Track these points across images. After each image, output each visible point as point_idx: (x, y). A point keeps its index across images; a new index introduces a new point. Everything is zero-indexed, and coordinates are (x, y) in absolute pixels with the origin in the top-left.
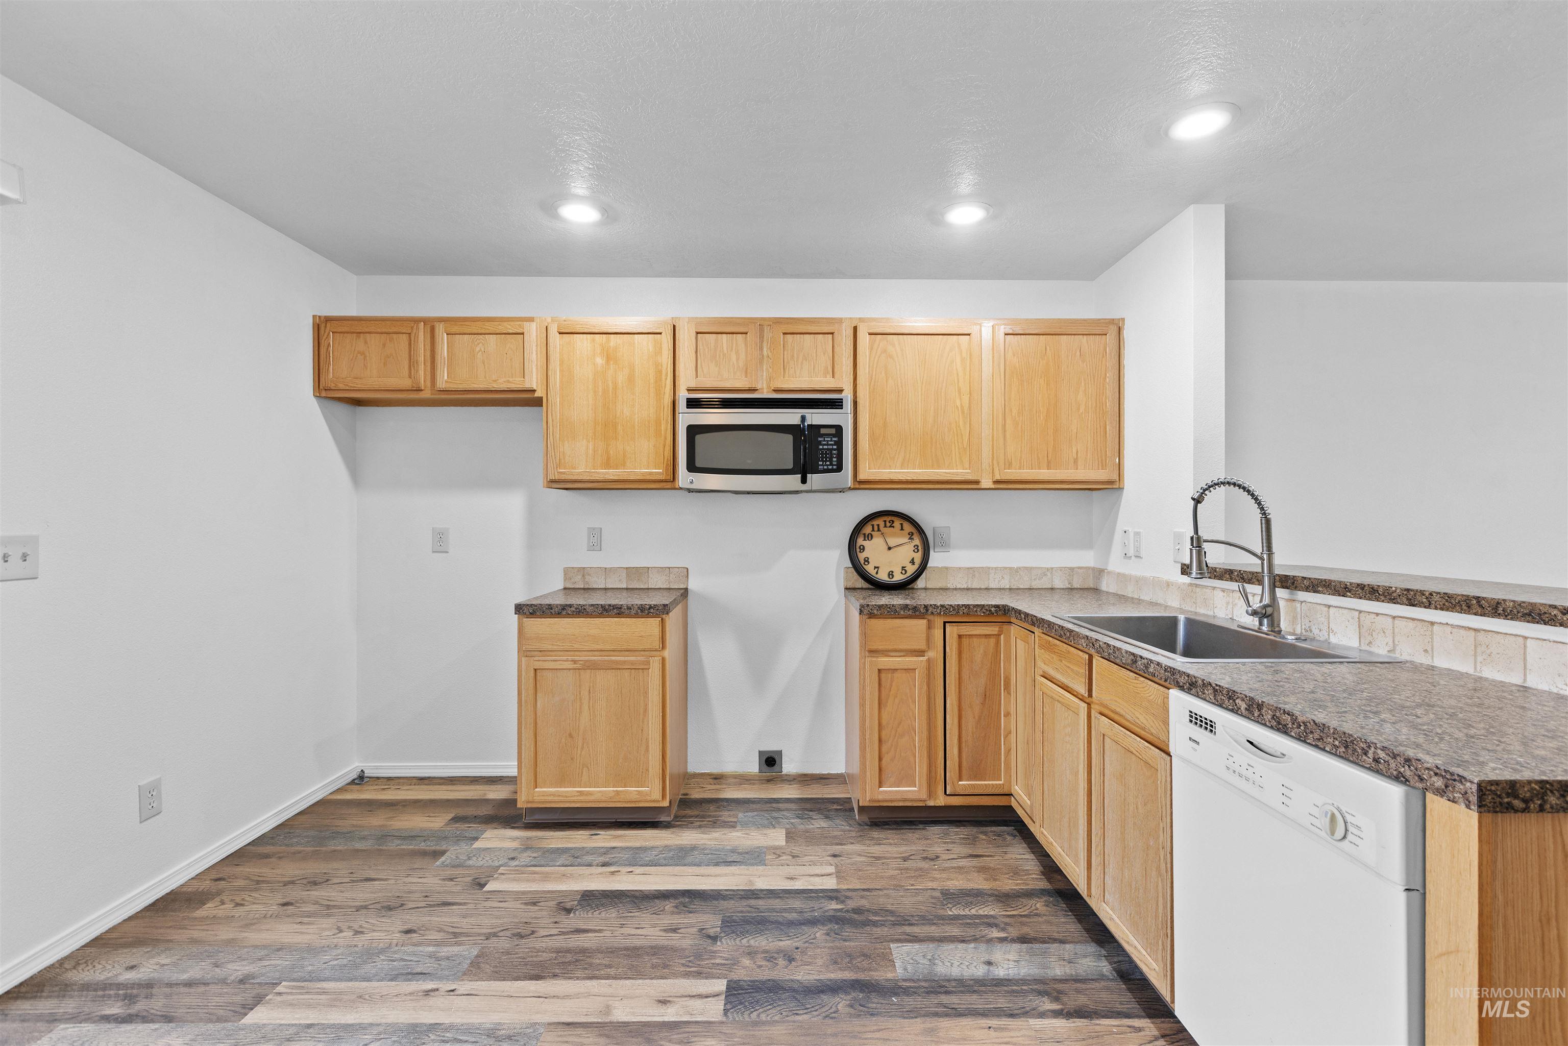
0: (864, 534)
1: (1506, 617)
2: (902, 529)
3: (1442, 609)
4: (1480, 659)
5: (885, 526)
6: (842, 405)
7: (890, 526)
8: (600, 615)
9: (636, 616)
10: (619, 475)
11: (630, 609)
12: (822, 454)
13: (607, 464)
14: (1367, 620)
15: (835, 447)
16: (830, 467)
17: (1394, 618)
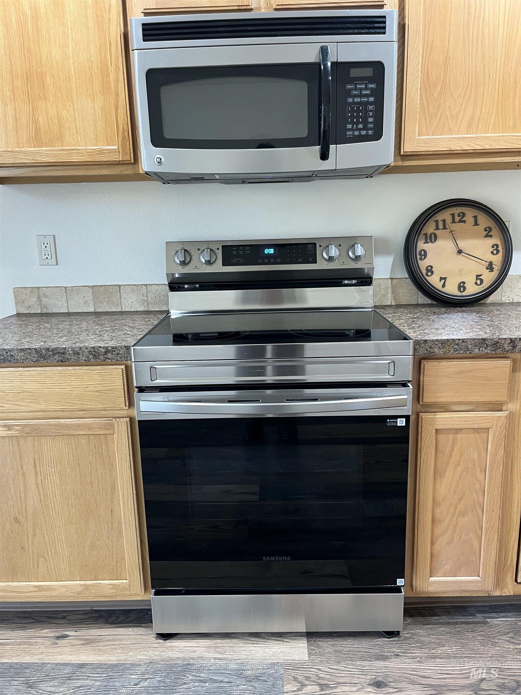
0: (426, 235)
2: (476, 224)
5: (454, 221)
7: (460, 221)
12: (352, 111)
15: (372, 99)
16: (364, 133)
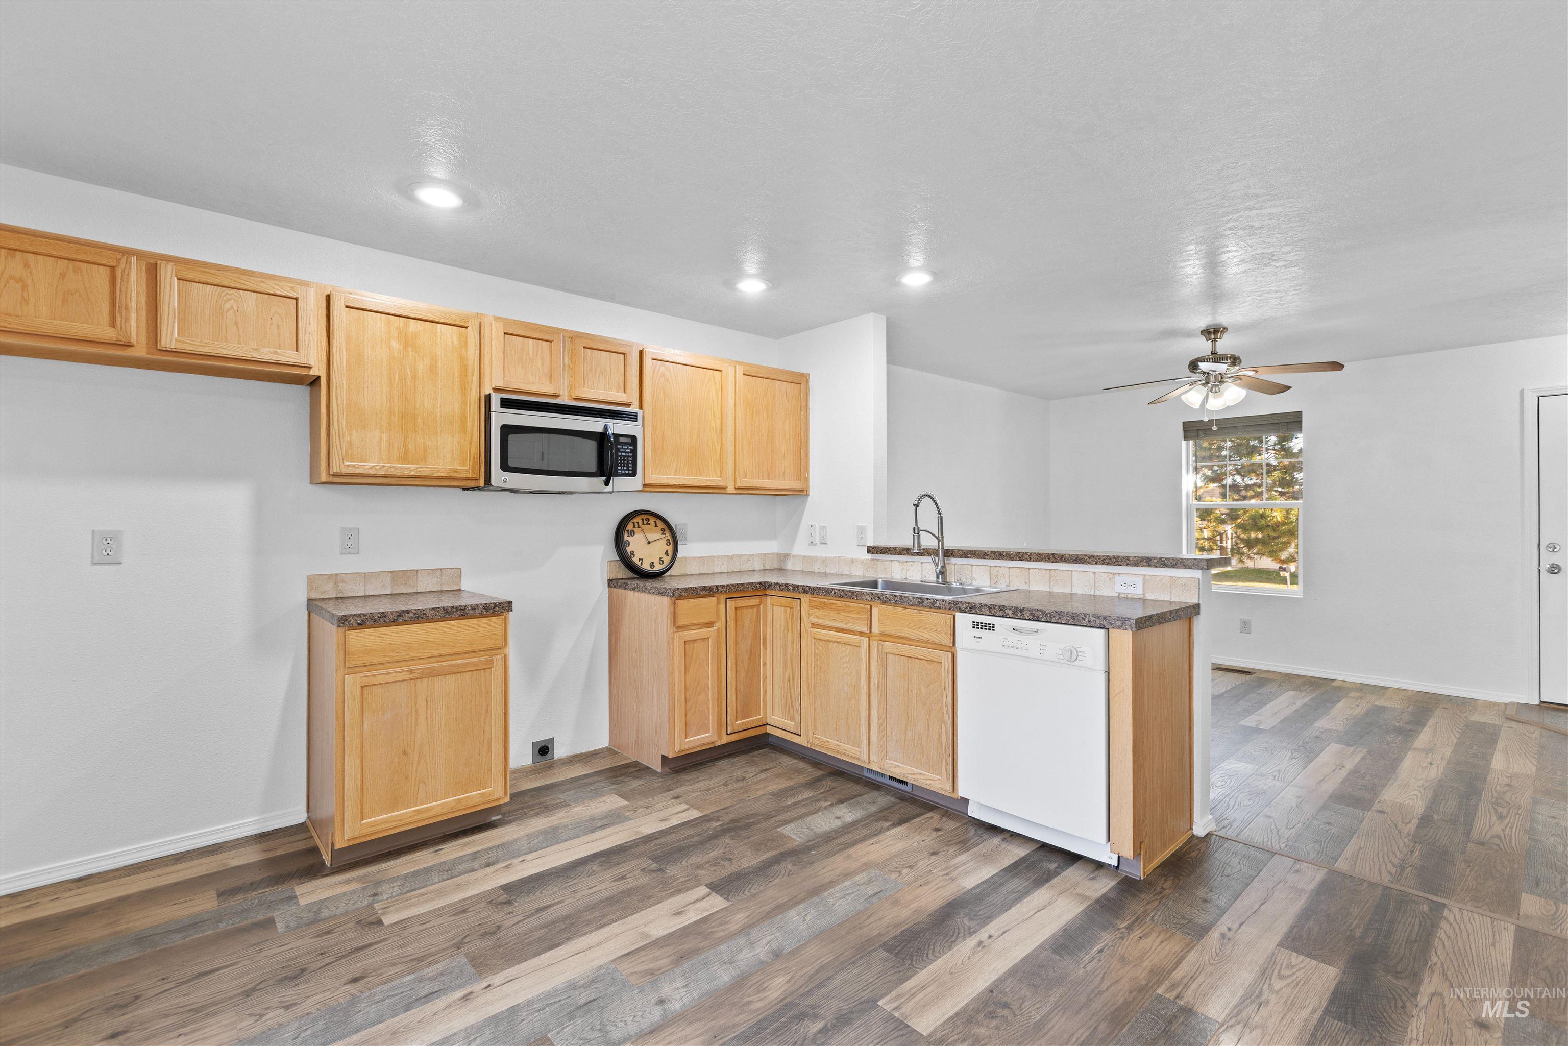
0: (628, 531)
1: (1066, 562)
2: (656, 526)
3: (1036, 561)
4: (1052, 583)
5: (643, 524)
6: (636, 419)
7: (647, 524)
8: (443, 619)
9: (481, 616)
10: (420, 471)
11: (475, 609)
12: (621, 460)
13: (405, 459)
14: (994, 571)
15: (631, 454)
16: (627, 472)
17: (1009, 568)
